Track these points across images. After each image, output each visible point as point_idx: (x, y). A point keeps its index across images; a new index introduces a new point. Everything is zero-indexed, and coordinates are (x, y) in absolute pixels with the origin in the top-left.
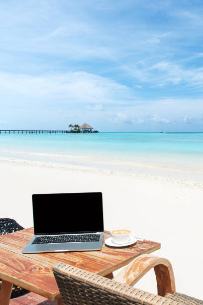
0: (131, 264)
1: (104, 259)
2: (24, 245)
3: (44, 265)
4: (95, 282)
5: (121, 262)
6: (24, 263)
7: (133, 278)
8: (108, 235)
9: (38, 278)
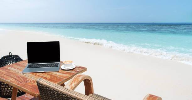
0: (73, 78)
1: (60, 76)
2: (23, 68)
3: (33, 79)
4: (56, 88)
5: (68, 78)
6: (23, 78)
7: (74, 86)
8: (62, 64)
9: (30, 86)
